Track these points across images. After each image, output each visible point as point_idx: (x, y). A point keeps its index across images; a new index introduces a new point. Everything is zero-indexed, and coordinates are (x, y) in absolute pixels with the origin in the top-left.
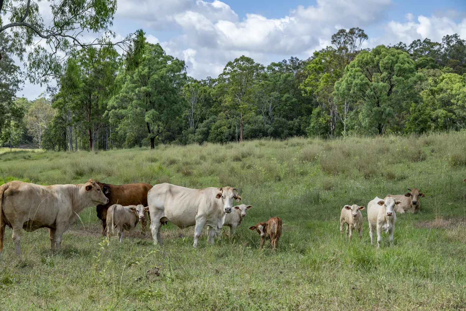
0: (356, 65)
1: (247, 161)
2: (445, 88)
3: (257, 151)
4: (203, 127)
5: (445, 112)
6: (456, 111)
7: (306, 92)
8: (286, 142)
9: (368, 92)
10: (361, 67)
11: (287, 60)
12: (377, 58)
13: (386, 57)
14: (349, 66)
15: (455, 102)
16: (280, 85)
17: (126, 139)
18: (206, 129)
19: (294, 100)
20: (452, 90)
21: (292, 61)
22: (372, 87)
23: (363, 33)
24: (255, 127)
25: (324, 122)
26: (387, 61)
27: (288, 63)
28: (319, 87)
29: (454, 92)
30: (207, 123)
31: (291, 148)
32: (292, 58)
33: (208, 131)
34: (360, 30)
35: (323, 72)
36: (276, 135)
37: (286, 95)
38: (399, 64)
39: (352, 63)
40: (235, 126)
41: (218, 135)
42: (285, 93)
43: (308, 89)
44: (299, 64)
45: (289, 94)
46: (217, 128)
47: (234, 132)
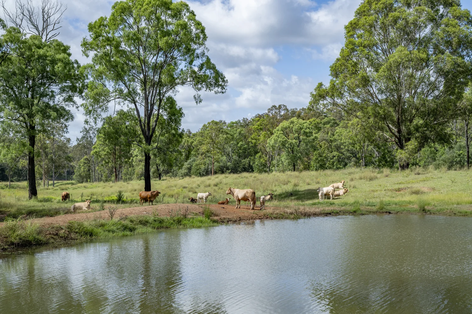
0: (280, 130)
1: (220, 186)
2: (337, 139)
3: (224, 181)
4: (187, 165)
5: (338, 153)
6: (345, 153)
7: (252, 143)
8: (239, 175)
9: (287, 145)
10: (283, 131)
11: (241, 120)
12: (292, 125)
13: (297, 125)
14: (276, 130)
15: (343, 147)
16: (237, 136)
17: (135, 174)
18: (189, 166)
19: (246, 146)
20: (341, 140)
21: (244, 120)
22: (289, 143)
23: (286, 108)
24: (221, 164)
25: (264, 161)
26: (297, 128)
27: (241, 122)
28: (260, 140)
29: (342, 141)
30: (190, 162)
31: (241, 179)
32: (244, 118)
33: (190, 167)
34: (284, 106)
35: (263, 131)
36: (235, 170)
37: (241, 143)
38: (303, 130)
39: (277, 128)
40: (208, 164)
41: (198, 170)
42: (240, 141)
43: (254, 141)
44: (249, 123)
45: (243, 142)
46: (197, 165)
47: (208, 168)
